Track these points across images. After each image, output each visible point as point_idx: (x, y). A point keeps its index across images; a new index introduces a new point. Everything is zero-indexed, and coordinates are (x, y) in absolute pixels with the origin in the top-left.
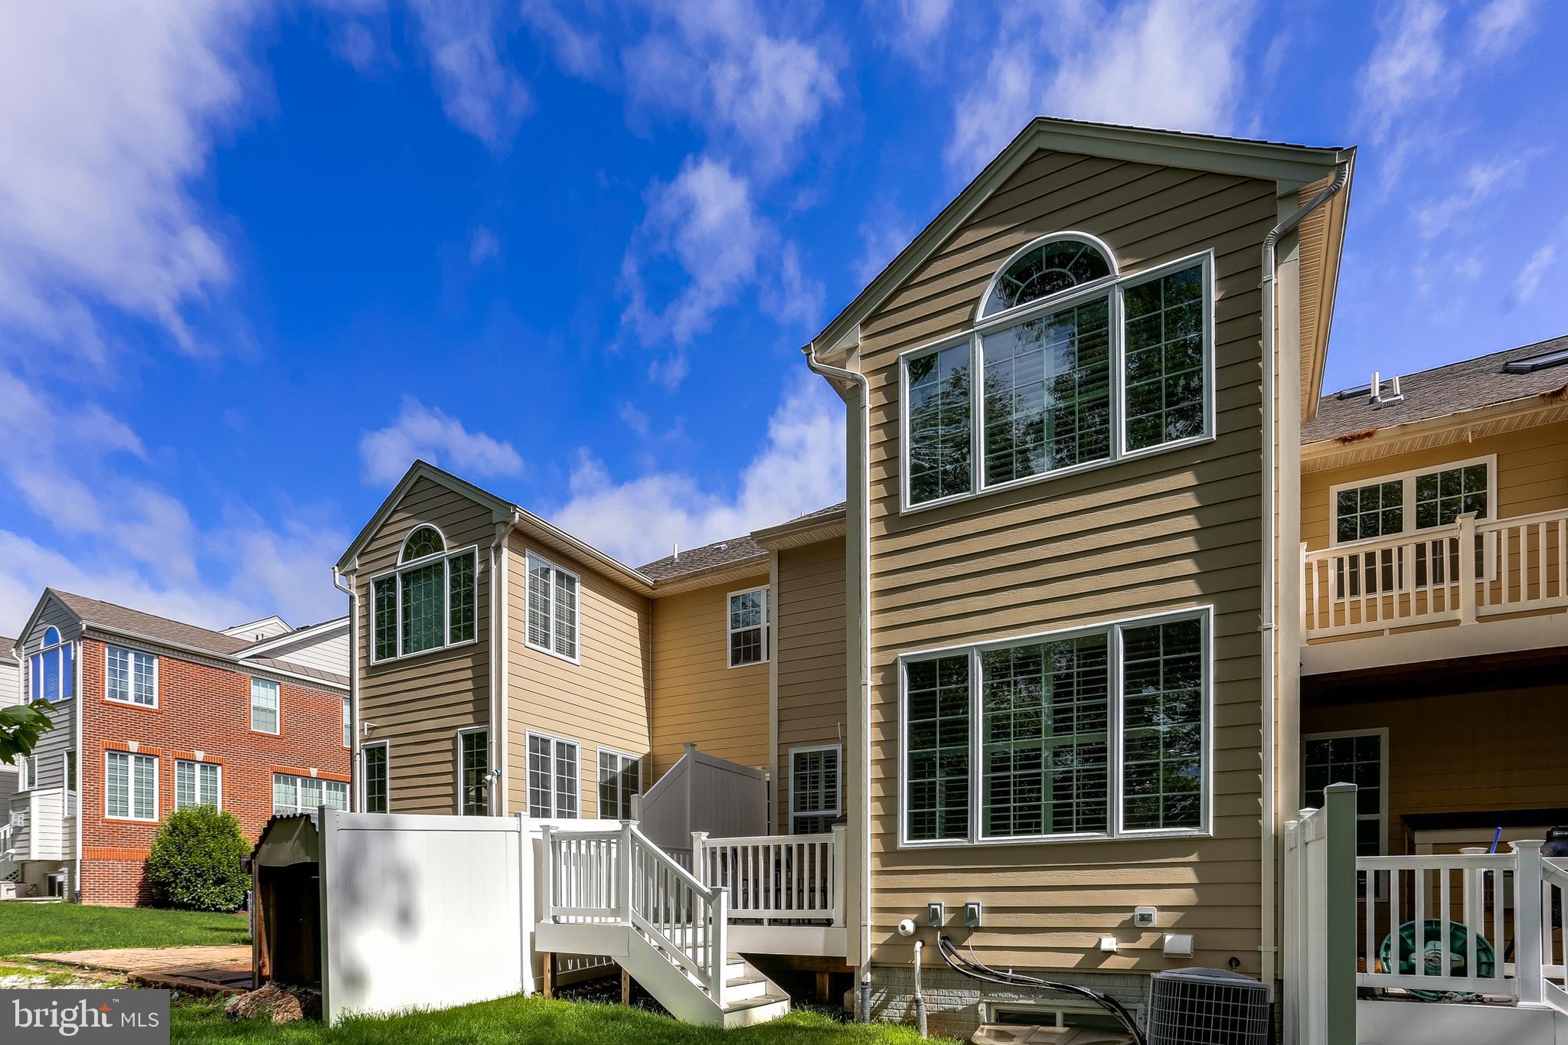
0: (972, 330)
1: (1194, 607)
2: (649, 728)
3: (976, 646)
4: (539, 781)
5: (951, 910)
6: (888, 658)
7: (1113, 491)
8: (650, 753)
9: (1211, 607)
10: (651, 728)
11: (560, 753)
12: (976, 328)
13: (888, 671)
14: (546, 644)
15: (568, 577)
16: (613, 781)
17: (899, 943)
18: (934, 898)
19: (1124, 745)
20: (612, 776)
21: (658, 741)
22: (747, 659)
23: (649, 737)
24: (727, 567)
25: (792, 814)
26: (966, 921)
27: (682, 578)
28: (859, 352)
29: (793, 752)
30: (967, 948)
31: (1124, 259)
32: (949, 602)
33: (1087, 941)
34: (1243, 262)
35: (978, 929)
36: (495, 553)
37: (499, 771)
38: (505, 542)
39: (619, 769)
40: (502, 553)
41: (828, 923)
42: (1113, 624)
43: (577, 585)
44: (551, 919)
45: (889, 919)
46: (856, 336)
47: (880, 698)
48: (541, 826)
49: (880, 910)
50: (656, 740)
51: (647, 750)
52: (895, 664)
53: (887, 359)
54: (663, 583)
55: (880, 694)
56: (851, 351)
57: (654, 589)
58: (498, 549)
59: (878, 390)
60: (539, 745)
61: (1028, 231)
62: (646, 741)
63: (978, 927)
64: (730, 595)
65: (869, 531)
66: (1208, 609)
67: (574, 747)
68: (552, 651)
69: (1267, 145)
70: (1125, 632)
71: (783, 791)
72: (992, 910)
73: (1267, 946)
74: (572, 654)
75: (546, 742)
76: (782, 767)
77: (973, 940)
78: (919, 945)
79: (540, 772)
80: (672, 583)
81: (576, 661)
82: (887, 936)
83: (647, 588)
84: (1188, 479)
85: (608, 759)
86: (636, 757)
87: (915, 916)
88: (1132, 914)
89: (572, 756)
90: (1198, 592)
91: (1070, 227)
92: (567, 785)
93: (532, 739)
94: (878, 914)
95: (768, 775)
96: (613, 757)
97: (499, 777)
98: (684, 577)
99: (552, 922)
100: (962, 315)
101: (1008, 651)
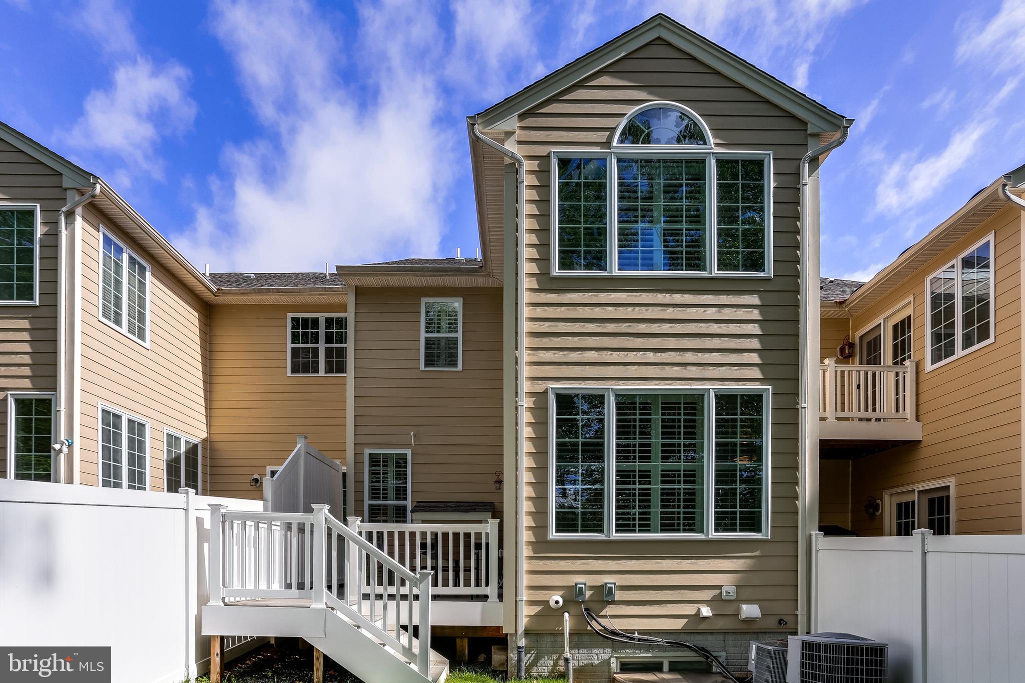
0: (609, 151)
1: (757, 386)
2: (206, 416)
3: (612, 389)
4: (111, 454)
5: (592, 588)
6: (540, 387)
7: (708, 296)
8: (207, 438)
9: (770, 387)
10: (209, 417)
11: (131, 430)
12: (613, 150)
13: (540, 397)
14: (118, 322)
15: (139, 264)
16: (177, 459)
17: (547, 613)
18: (579, 579)
19: (715, 474)
20: (176, 455)
21: (215, 430)
22: (306, 371)
23: (207, 425)
24: (292, 292)
25: (367, 502)
26: (604, 596)
27: (247, 291)
28: (515, 137)
29: (367, 451)
30: (605, 617)
31: (716, 138)
32: (591, 352)
33: (690, 610)
34: (789, 167)
35: (613, 602)
36: (66, 218)
37: (70, 441)
38: (79, 210)
39: (183, 449)
40: (75, 221)
41: (485, 598)
42: (709, 389)
43: (148, 274)
44: (221, 601)
45: (541, 596)
46: (512, 123)
47: (532, 419)
48: (209, 505)
49: (532, 588)
50: (213, 427)
51: (204, 435)
52: (546, 392)
53: (542, 150)
54: (227, 292)
55: (532, 414)
56: (509, 134)
57: (215, 296)
58: (70, 215)
59: (531, 172)
60: (111, 420)
61: (649, 93)
62: (204, 428)
63: (615, 601)
64: (290, 315)
65: (526, 283)
66: (768, 389)
67: (144, 425)
68: (124, 330)
69: (804, 97)
70: (716, 395)
71: (359, 482)
72: (623, 588)
73: (801, 611)
74: (142, 336)
75: (118, 417)
76: (358, 463)
77: (609, 610)
78: (566, 615)
79: (112, 446)
80: (236, 294)
81: (147, 344)
82: (537, 609)
83: (210, 294)
84: (754, 300)
85: (173, 440)
86: (195, 440)
87: (561, 593)
88: (720, 591)
89: (141, 433)
90: (760, 376)
91: (681, 102)
92: (137, 461)
93: (104, 413)
94: (530, 591)
95: (345, 468)
96: (177, 439)
97: (70, 446)
98: (249, 291)
99: (222, 604)
100: (603, 136)
101: (635, 396)
